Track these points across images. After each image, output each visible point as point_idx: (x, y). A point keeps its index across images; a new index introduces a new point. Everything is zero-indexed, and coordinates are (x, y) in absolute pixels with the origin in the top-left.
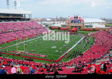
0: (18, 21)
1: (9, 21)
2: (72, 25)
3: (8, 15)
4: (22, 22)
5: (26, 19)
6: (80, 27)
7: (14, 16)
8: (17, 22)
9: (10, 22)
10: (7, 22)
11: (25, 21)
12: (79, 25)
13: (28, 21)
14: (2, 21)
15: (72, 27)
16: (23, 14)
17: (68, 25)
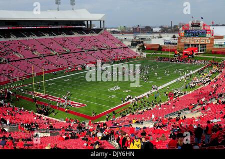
0: (76, 35)
1: (57, 35)
2: (187, 41)
3: (56, 23)
4: (84, 35)
5: (94, 30)
6: (204, 46)
7: (68, 25)
8: (73, 36)
9: (59, 36)
10: (52, 37)
11: (89, 35)
12: (202, 41)
13: (95, 35)
14: (44, 35)
15: (187, 45)
16: (87, 21)
17: (179, 42)
